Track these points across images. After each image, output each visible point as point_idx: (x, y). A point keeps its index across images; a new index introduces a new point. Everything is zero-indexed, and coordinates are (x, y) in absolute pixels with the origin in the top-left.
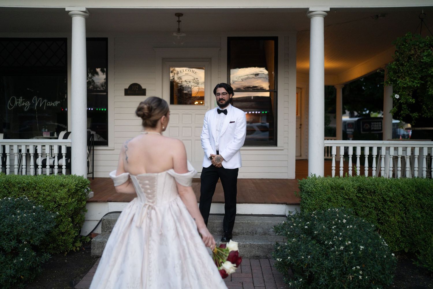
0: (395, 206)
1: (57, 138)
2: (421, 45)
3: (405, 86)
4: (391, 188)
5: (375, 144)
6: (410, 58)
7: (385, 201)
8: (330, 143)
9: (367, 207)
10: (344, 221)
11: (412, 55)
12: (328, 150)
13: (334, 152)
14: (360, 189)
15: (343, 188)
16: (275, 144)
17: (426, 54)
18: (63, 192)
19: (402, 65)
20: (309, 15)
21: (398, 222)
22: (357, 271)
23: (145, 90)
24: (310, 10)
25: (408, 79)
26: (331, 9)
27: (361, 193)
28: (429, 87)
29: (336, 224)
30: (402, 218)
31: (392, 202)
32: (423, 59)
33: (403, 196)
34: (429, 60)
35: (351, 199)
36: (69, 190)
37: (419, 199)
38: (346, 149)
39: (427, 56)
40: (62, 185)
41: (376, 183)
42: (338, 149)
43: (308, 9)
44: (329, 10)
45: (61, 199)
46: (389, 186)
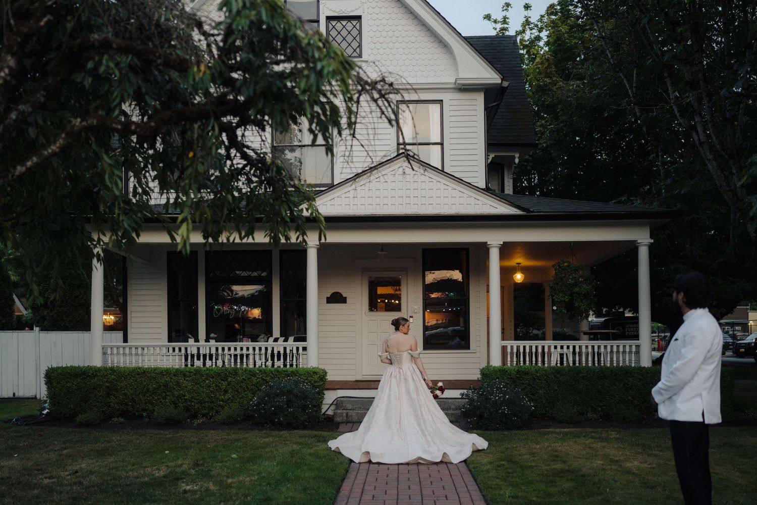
0: (542, 383)
1: (267, 342)
2: (569, 270)
3: (559, 300)
4: (539, 370)
5: (540, 343)
6: (562, 279)
7: (535, 379)
8: (505, 343)
9: (523, 383)
10: (502, 386)
11: (563, 277)
12: (504, 349)
13: (509, 350)
14: (518, 372)
15: (507, 371)
16: (468, 348)
17: (571, 277)
18: (316, 377)
19: (558, 284)
20: (488, 246)
21: (544, 393)
22: (505, 409)
23: (346, 298)
24: (488, 243)
25: (561, 295)
26: (503, 242)
27: (519, 374)
28: (576, 300)
29: (497, 388)
30: (547, 391)
31: (539, 379)
32: (569, 281)
33: (546, 375)
34: (573, 282)
35: (512, 378)
36: (319, 377)
37: (557, 378)
38: (518, 347)
39: (572, 279)
40: (315, 373)
41: (529, 368)
42: (512, 347)
43: (487, 242)
44: (502, 243)
45: (316, 382)
46: (537, 370)
